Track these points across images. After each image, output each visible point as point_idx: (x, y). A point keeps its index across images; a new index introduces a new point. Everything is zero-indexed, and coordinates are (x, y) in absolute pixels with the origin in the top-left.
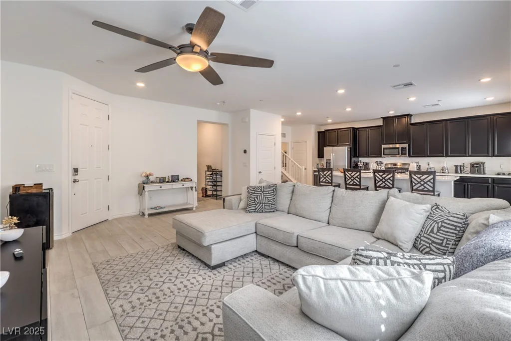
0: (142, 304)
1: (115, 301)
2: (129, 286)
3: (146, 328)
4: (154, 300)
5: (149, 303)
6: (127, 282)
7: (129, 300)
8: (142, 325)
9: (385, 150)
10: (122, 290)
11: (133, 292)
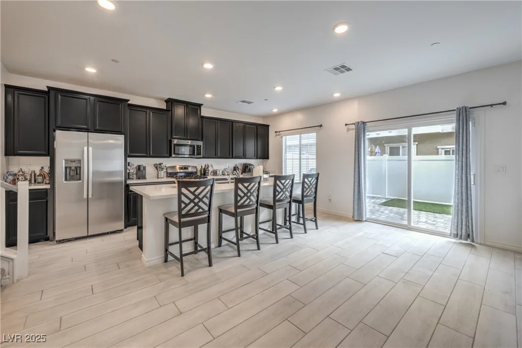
9: (176, 147)
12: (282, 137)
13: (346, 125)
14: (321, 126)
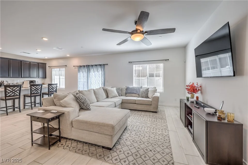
0: (159, 130)
1: (167, 135)
2: (160, 138)
3: (162, 124)
4: (155, 129)
5: (157, 129)
6: (159, 141)
7: (162, 133)
8: (162, 125)
10: (163, 138)
11: (159, 135)
12: (52, 69)
13: (74, 66)
14: (66, 66)
